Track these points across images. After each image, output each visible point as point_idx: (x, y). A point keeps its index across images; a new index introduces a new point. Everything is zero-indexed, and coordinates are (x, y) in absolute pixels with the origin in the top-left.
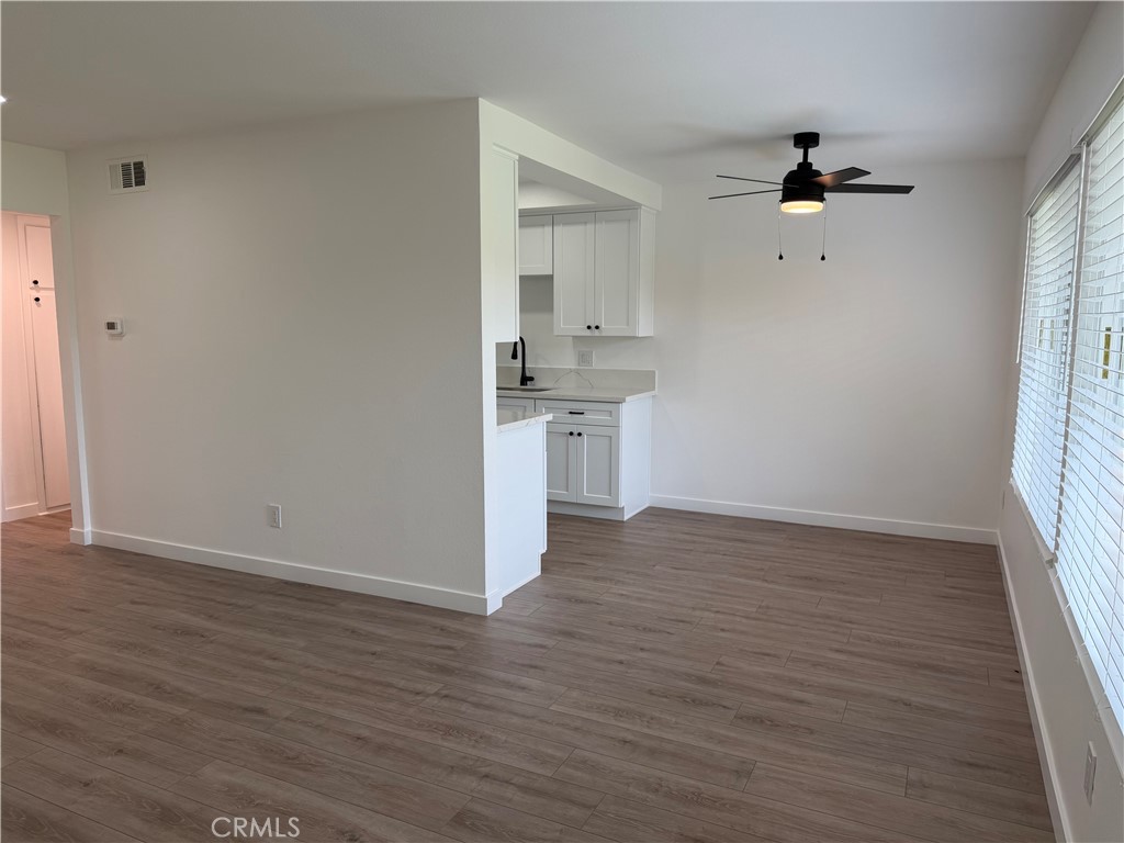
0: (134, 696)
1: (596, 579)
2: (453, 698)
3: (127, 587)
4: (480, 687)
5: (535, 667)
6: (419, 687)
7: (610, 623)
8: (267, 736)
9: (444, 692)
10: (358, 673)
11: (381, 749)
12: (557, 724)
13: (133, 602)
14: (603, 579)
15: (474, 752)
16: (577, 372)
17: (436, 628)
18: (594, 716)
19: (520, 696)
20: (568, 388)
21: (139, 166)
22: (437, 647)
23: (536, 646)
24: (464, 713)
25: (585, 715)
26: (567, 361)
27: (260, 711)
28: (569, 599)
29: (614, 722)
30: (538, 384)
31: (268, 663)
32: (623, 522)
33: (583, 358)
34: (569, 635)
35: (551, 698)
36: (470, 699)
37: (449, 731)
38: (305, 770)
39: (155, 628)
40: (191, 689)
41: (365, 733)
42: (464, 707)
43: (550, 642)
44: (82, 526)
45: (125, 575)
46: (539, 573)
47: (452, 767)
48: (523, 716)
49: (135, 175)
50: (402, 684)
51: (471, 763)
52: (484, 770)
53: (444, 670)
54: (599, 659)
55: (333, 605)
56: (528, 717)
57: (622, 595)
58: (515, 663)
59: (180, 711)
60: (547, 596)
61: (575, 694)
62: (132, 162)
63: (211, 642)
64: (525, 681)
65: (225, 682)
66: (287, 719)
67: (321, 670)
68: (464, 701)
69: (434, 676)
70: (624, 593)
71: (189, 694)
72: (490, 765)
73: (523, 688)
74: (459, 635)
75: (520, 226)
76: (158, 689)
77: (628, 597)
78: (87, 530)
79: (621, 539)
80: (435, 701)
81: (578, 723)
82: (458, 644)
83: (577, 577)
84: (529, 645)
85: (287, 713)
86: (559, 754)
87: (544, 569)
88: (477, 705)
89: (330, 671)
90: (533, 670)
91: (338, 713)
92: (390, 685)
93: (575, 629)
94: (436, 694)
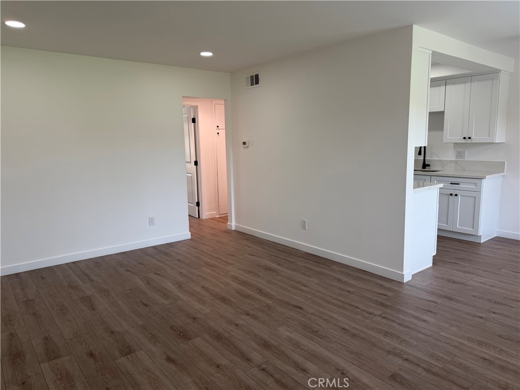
0: (252, 293)
1: (464, 272)
2: (388, 319)
3: (248, 248)
4: (402, 317)
5: (431, 312)
6: (371, 311)
7: (474, 296)
8: (304, 319)
9: (384, 315)
10: (342, 299)
11: (354, 336)
12: (444, 342)
13: (250, 255)
14: (469, 273)
15: (400, 347)
16: (455, 162)
17: (378, 284)
18: (466, 342)
19: (423, 324)
20: (450, 170)
21: (257, 76)
22: (379, 293)
23: (431, 301)
24: (394, 327)
25: (461, 341)
26: (450, 156)
27: (300, 308)
28: (449, 281)
29: (478, 348)
30: (432, 168)
31: (303, 288)
32: (480, 243)
33: (460, 155)
34: (450, 299)
35: (440, 329)
36: (397, 321)
37: (386, 334)
38: (321, 338)
39: (258, 266)
40: (273, 293)
41: (347, 327)
42: (394, 324)
43: (439, 301)
44: (231, 222)
45: (247, 243)
46: (431, 265)
47: (389, 352)
48: (426, 335)
49: (255, 80)
50: (363, 308)
51: (399, 352)
52: (405, 356)
53: (382, 305)
54: (469, 314)
55: (329, 267)
56: (428, 336)
57: (481, 282)
58: (420, 308)
59: (269, 302)
60: (436, 277)
61: (454, 329)
62: (254, 74)
63: (280, 275)
64: (425, 317)
65: (286, 293)
66: (312, 314)
67: (326, 295)
68: (394, 321)
69: (378, 307)
70: (482, 281)
71: (273, 296)
72: (408, 355)
73: (425, 321)
74: (390, 290)
75: (431, 87)
76: (260, 291)
77: (485, 284)
78: (233, 224)
79: (479, 252)
80: (379, 319)
81: (456, 344)
82: (390, 294)
83: (454, 269)
84: (427, 300)
85: (312, 311)
86: (446, 357)
87: (434, 264)
88: (400, 325)
89: (330, 296)
90: (429, 313)
91: (334, 315)
92: (357, 307)
93: (454, 297)
94: (379, 315)
